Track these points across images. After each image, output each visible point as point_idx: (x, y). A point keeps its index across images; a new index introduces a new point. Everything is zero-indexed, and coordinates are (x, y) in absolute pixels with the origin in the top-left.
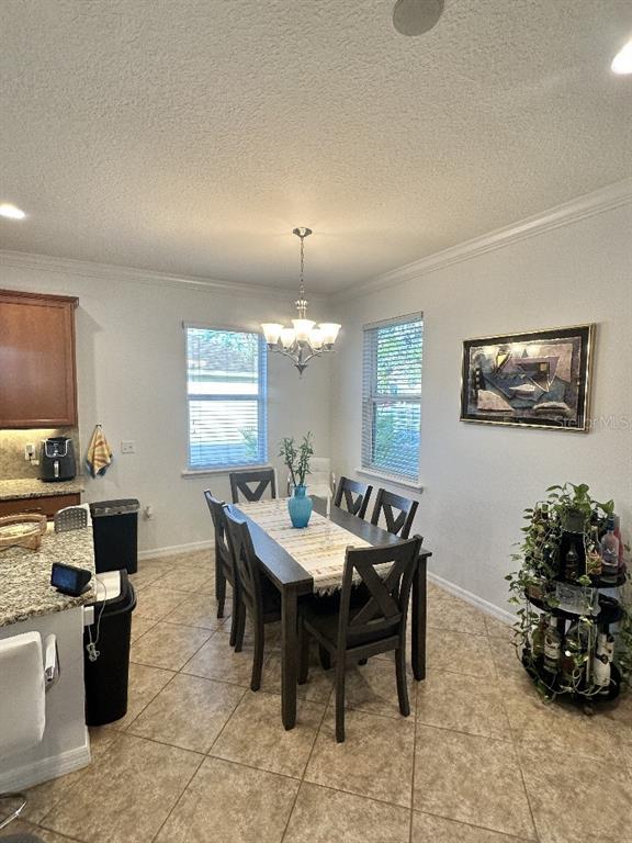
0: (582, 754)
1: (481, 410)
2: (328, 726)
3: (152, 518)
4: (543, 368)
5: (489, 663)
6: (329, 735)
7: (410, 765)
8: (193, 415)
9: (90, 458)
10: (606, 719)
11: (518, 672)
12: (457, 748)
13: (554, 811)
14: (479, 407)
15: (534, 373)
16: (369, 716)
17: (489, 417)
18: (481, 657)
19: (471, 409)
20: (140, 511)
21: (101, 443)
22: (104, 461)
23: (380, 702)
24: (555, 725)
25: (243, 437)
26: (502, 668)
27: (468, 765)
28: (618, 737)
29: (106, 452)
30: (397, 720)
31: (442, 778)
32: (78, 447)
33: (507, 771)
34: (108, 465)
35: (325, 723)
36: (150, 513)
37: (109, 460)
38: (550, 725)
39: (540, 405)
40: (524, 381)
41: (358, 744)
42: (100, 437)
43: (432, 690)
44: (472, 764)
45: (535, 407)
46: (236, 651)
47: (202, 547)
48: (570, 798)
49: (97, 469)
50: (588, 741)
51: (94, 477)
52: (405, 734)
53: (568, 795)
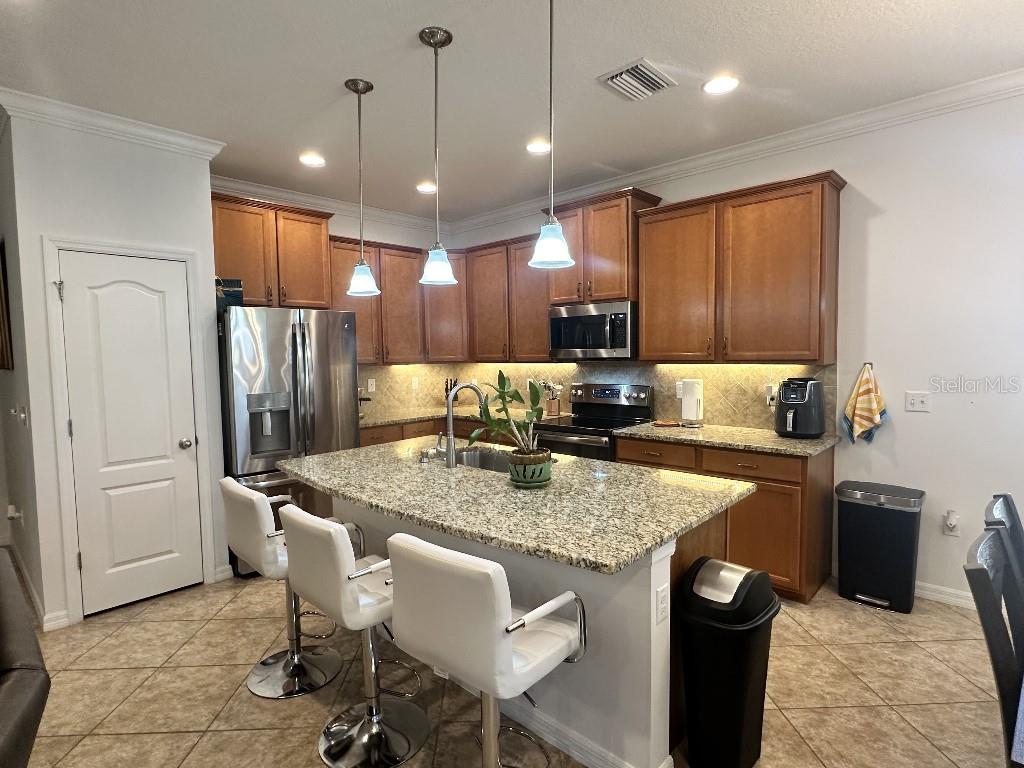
3: (958, 533)
9: (849, 412)
21: (868, 391)
22: (870, 420)
29: (875, 406)
32: (834, 394)
34: (877, 427)
36: (953, 521)
37: (877, 419)
42: (868, 381)
49: (858, 430)
51: (854, 442)
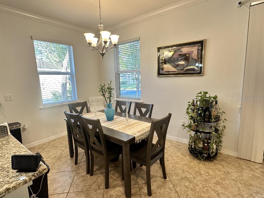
0: (218, 173)
1: (165, 72)
2: (142, 192)
4: (187, 55)
5: (179, 154)
6: (145, 195)
7: (177, 195)
8: (41, 81)
10: (216, 161)
11: (188, 154)
12: (187, 184)
13: (222, 192)
14: (164, 71)
15: (184, 57)
16: (155, 183)
17: (168, 74)
18: (176, 153)
19: (161, 72)
20: (21, 127)
23: (155, 177)
24: (207, 167)
25: (52, 95)
26: (183, 155)
27: (193, 188)
28: (223, 165)
30: (164, 181)
31: (189, 195)
33: (204, 186)
35: (141, 191)
36: (25, 127)
38: (206, 167)
39: (187, 68)
40: (181, 60)
41: (157, 194)
43: (168, 168)
44: (194, 187)
45: (185, 69)
46: (91, 176)
47: (53, 139)
48: (223, 187)
50: (216, 169)
52: (169, 185)
53: (222, 186)
